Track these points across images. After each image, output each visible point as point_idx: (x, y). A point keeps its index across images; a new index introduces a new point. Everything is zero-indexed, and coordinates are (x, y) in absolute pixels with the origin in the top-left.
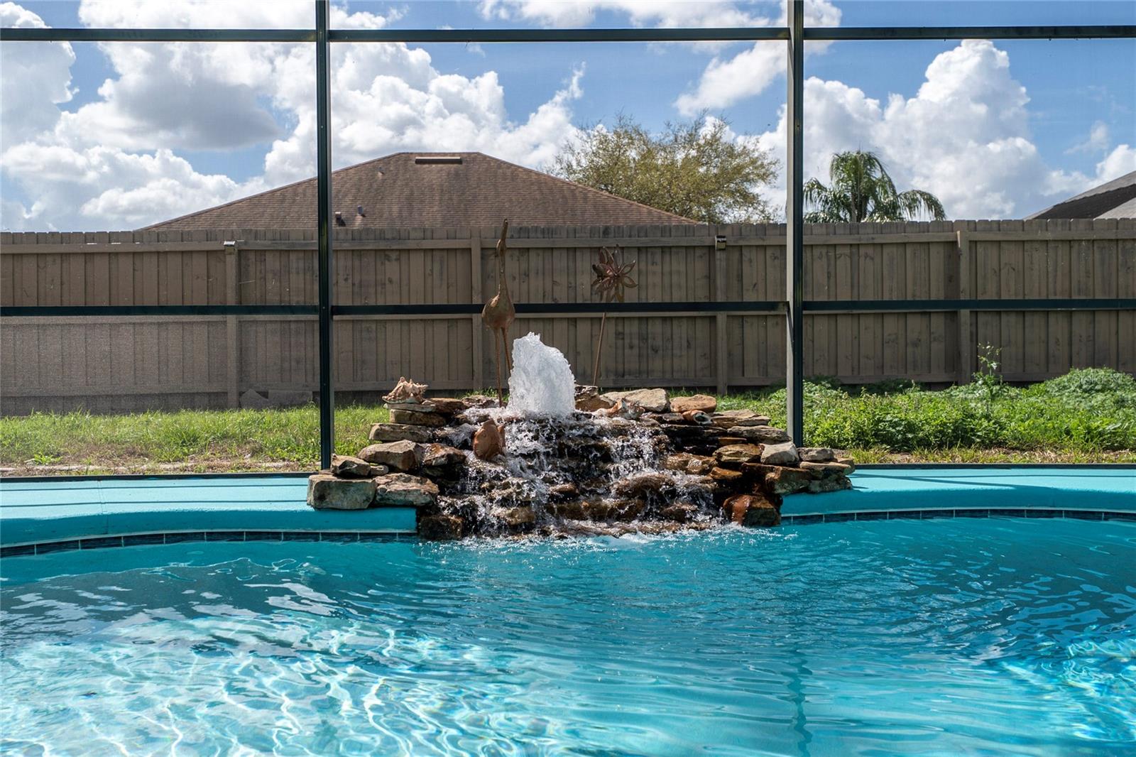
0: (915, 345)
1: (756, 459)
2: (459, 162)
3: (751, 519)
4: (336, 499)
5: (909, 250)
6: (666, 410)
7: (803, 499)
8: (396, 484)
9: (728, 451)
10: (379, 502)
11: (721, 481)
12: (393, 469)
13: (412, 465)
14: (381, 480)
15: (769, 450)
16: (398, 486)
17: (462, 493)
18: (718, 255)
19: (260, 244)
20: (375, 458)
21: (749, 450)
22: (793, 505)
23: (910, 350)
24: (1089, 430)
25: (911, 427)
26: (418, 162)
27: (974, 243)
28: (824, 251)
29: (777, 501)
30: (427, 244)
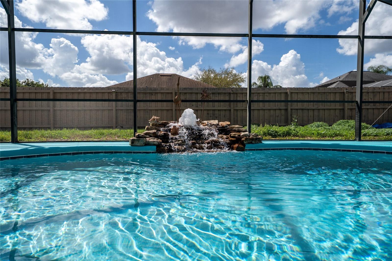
0: (278, 117)
1: (239, 135)
2: (171, 76)
3: (238, 149)
4: (136, 143)
5: (276, 94)
6: (218, 125)
7: (250, 145)
8: (151, 140)
9: (233, 134)
10: (147, 144)
11: (231, 141)
12: (151, 136)
13: (155, 135)
14: (148, 139)
15: (242, 134)
16: (152, 140)
17: (168, 142)
18: (231, 95)
19: (121, 91)
20: (146, 134)
21: (238, 134)
22: (248, 146)
23: (276, 118)
24: (318, 133)
25: (276, 132)
26: (161, 76)
27: (292, 93)
28: (257, 94)
29: (244, 145)
30: (162, 91)
